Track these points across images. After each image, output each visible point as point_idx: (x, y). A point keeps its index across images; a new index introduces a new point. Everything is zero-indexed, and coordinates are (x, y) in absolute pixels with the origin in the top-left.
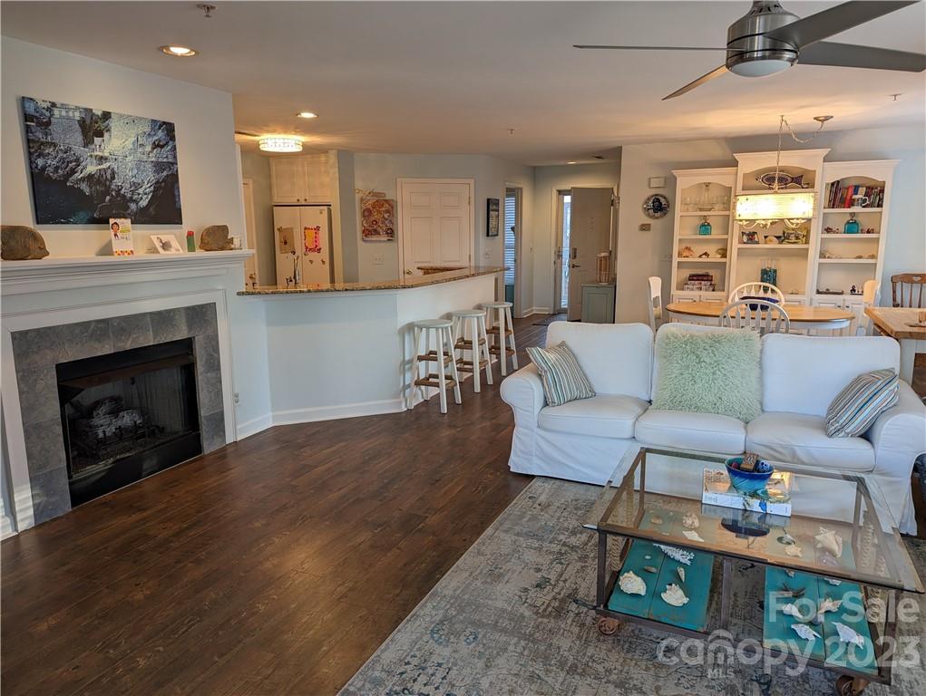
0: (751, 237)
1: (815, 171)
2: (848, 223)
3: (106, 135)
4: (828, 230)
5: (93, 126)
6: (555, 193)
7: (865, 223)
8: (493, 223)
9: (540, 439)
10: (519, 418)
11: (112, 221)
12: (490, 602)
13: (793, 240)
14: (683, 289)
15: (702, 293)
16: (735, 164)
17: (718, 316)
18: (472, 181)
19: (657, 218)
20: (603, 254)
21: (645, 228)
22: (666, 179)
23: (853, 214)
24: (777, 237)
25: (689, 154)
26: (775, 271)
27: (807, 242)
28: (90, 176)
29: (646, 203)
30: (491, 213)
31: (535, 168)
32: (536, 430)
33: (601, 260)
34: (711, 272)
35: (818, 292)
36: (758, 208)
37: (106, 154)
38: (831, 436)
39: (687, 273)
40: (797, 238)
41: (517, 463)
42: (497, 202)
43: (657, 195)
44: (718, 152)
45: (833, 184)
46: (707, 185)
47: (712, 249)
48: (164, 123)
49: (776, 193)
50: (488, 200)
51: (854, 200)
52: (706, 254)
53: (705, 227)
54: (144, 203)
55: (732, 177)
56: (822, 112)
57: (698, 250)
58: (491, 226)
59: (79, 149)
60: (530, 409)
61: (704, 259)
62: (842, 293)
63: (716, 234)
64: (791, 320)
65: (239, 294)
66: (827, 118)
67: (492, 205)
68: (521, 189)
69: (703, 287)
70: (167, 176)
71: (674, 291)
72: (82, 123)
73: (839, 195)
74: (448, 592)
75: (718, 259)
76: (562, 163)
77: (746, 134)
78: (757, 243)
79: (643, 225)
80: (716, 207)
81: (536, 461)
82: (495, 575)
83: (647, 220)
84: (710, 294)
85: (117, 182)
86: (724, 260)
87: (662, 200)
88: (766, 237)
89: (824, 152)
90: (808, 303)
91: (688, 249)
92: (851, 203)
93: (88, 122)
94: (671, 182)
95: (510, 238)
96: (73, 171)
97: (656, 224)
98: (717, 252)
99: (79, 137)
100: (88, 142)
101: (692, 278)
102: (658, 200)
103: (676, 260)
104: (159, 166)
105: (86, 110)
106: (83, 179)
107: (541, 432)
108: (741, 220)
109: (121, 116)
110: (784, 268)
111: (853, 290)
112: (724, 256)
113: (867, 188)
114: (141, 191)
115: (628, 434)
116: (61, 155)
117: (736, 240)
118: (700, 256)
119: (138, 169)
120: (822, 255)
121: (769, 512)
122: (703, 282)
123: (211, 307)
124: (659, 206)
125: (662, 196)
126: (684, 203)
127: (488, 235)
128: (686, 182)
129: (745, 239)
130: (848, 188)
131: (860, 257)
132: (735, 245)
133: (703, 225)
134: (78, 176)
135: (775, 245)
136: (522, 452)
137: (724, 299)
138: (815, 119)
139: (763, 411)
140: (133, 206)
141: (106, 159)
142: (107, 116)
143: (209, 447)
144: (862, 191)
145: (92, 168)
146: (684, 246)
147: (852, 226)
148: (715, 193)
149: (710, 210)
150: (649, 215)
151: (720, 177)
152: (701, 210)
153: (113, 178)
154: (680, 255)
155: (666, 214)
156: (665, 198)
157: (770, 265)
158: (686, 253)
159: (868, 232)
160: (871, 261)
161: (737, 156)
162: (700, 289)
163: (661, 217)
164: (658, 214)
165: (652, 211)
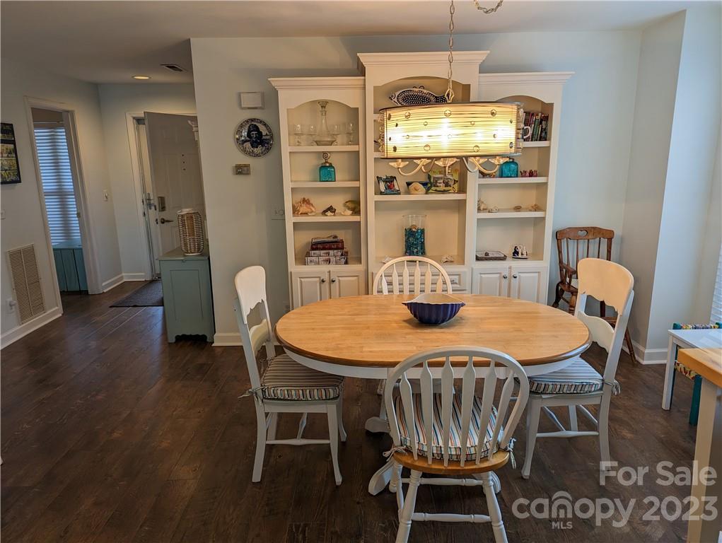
1: (469, 86)
2: (505, 163)
7: (526, 162)
13: (442, 187)
14: (305, 263)
15: (332, 268)
16: (361, 71)
19: (257, 155)
20: (185, 211)
21: (241, 170)
22: (263, 95)
24: (424, 184)
26: (423, 231)
27: (462, 190)
29: (239, 132)
33: (183, 221)
34: (341, 235)
35: (478, 258)
39: (308, 237)
40: (447, 185)
43: (252, 120)
44: (333, 53)
46: (324, 104)
47: (338, 201)
52: (331, 209)
53: (325, 170)
55: (358, 92)
57: (320, 202)
61: (330, 218)
62: (504, 258)
63: (342, 180)
69: (333, 259)
71: (293, 267)
75: (348, 217)
79: (238, 167)
80: (339, 139)
83: (244, 159)
84: (343, 268)
86: (356, 218)
87: (262, 129)
88: (409, 184)
89: (478, 56)
91: (306, 201)
94: (270, 99)
97: (257, 164)
98: (345, 205)
101: (316, 246)
102: (257, 129)
103: (290, 219)
111: (516, 253)
112: (356, 211)
117: (370, 189)
118: (324, 213)
120: (481, 208)
122: (331, 252)
125: (260, 121)
126: (293, 133)
128: (293, 98)
129: (382, 187)
131: (518, 209)
132: (371, 198)
133: (323, 167)
135: (420, 195)
146: (299, 197)
147: (510, 167)
148: (334, 119)
149: (331, 143)
150: (244, 151)
151: (342, 91)
152: (318, 143)
154: (295, 212)
155: (268, 149)
156: (265, 125)
157: (416, 221)
158: (304, 209)
159: (531, 174)
160: (538, 214)
161: (364, 58)
162: (329, 261)
163: (263, 154)
164: (258, 150)
165: (248, 145)
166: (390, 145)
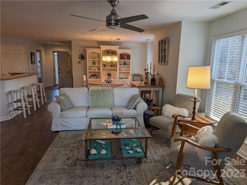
0: (105, 66)
1: (117, 51)
2: (124, 63)
4: (120, 65)
6: (52, 52)
7: (127, 63)
8: (33, 60)
9: (60, 120)
10: (54, 116)
12: (55, 167)
13: (114, 67)
14: (90, 78)
15: (95, 79)
16: (100, 48)
17: (101, 85)
18: (25, 47)
19: (82, 60)
20: (68, 69)
21: (79, 63)
22: (84, 50)
23: (125, 61)
24: (111, 66)
25: (89, 45)
26: (110, 74)
27: (116, 67)
29: (79, 56)
30: (32, 57)
31: (45, 44)
32: (59, 118)
33: (68, 71)
34: (97, 74)
35: (119, 79)
36: (107, 59)
38: (128, 110)
39: (91, 74)
40: (114, 66)
41: (54, 128)
42: (34, 53)
44: (96, 45)
45: (120, 54)
46: (94, 52)
47: (96, 68)
49: (110, 56)
50: (31, 53)
51: (125, 58)
52: (95, 70)
53: (94, 63)
55: (100, 51)
56: (118, 38)
57: (93, 68)
58: (32, 61)
60: (58, 113)
61: (95, 71)
62: (124, 79)
63: (97, 65)
64: (116, 85)
66: (119, 39)
67: (32, 54)
68: (41, 50)
69: (95, 78)
71: (88, 79)
73: (122, 57)
74: (41, 168)
75: (98, 71)
76: (54, 43)
77: (102, 41)
78: (106, 67)
79: (79, 62)
80: (96, 58)
81: (60, 127)
82: (54, 160)
83: (80, 61)
84: (97, 79)
86: (99, 71)
87: (83, 56)
88: (108, 66)
89: (119, 47)
90: (118, 81)
91: (91, 68)
92: (124, 59)
95: (39, 64)
97: (82, 62)
98: (97, 69)
101: (92, 75)
102: (82, 56)
103: (88, 71)
107: (61, 119)
108: (103, 62)
110: (112, 73)
111: (126, 78)
113: (127, 55)
115: (85, 116)
117: (102, 66)
118: (94, 70)
120: (120, 70)
121: (121, 128)
124: (83, 57)
125: (83, 55)
126: (89, 57)
127: (32, 63)
128: (89, 51)
130: (123, 55)
131: (127, 71)
132: (102, 68)
133: (94, 62)
135: (110, 68)
136: (55, 125)
137: (100, 81)
138: (117, 39)
139: (114, 106)
144: (126, 56)
146: (89, 68)
147: (125, 64)
148: (96, 55)
149: (95, 59)
150: (80, 59)
151: (97, 51)
152: (93, 59)
154: (89, 70)
155: (84, 59)
156: (84, 55)
157: (109, 72)
158: (90, 69)
159: (128, 65)
160: (129, 71)
161: (100, 46)
162: (94, 78)
163: (83, 60)
164: (82, 59)
165: (81, 58)
166: (103, 60)
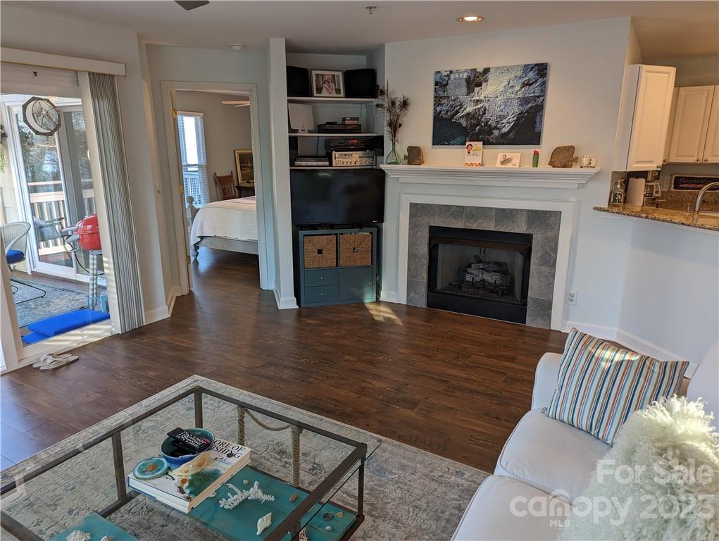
3: (484, 85)
5: (475, 80)
11: (468, 143)
28: (468, 114)
37: (482, 98)
48: (536, 65)
54: (505, 130)
59: (463, 98)
65: (594, 208)
70: (532, 107)
72: (468, 81)
85: (487, 116)
93: (472, 78)
96: (457, 112)
99: (464, 89)
100: (470, 90)
104: (524, 101)
105: (472, 70)
106: (463, 117)
109: (498, 68)
114: (505, 121)
116: (451, 103)
119: (506, 105)
123: (558, 214)
134: (460, 115)
140: (496, 133)
141: (481, 101)
142: (487, 71)
143: (531, 322)
145: (470, 109)
153: (484, 113)
